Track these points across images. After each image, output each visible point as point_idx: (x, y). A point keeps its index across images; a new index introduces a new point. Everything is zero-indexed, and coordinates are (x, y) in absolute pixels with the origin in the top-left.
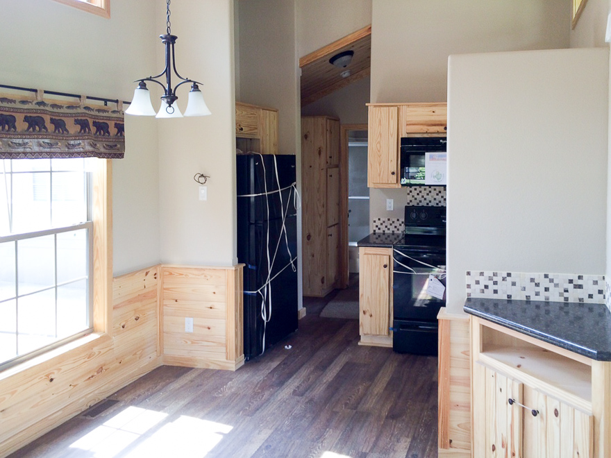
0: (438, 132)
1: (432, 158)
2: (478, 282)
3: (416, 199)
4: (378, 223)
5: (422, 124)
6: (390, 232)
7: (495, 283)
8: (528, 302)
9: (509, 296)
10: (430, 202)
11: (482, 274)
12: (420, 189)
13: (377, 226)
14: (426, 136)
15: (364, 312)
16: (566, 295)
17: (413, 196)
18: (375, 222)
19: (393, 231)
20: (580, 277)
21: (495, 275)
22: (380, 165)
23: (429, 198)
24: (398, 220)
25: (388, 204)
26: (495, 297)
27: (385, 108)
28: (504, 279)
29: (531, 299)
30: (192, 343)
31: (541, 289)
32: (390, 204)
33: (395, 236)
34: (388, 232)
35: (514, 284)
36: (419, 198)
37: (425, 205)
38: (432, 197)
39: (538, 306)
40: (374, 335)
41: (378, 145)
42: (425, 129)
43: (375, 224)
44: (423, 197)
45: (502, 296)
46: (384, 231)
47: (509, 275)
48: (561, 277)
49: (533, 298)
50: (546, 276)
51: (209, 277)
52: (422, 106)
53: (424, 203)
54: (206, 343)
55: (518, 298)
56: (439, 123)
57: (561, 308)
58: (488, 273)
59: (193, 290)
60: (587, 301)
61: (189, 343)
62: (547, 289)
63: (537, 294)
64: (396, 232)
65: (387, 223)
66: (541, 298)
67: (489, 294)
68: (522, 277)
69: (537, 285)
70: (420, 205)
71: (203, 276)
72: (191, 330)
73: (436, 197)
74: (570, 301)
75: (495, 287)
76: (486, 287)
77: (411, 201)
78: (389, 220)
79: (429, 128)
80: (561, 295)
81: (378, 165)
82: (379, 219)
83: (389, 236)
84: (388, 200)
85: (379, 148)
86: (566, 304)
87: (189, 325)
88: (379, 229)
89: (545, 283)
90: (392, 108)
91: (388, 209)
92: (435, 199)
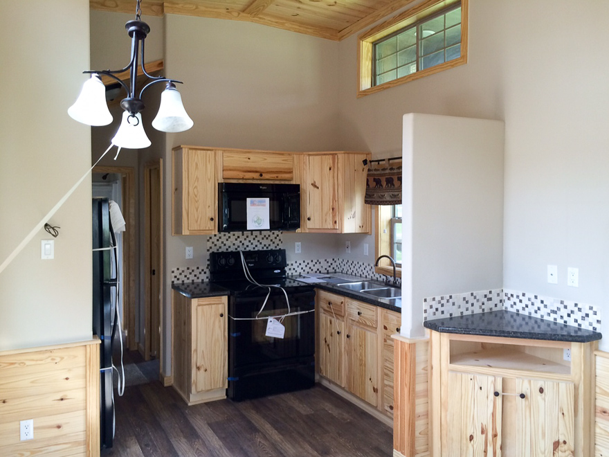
0: (253, 179)
1: (253, 204)
2: (431, 307)
3: (216, 245)
4: (176, 273)
5: (238, 170)
6: (190, 281)
7: (442, 305)
8: (462, 317)
9: (451, 315)
10: (229, 247)
11: (434, 299)
12: (220, 235)
13: (175, 277)
14: (241, 182)
15: (198, 368)
16: (483, 307)
17: (213, 243)
18: (173, 272)
19: (193, 281)
20: (490, 292)
21: (442, 298)
22: (197, 211)
23: (228, 243)
24: (198, 268)
25: (187, 253)
26: (443, 316)
27: (202, 151)
28: (448, 301)
29: (464, 314)
30: (33, 453)
31: (469, 305)
32: (189, 252)
33: (195, 285)
34: (188, 281)
35: (454, 304)
36: (219, 244)
37: (225, 251)
38: (231, 242)
39: (467, 318)
40: (208, 391)
41: (195, 190)
42: (241, 175)
43: (173, 275)
44: (222, 242)
45: (447, 315)
46: (183, 281)
47: (451, 297)
48: (480, 294)
49: (466, 313)
50: (472, 294)
51: (58, 360)
52: (237, 152)
53: (224, 249)
54: (53, 448)
55: (456, 315)
56: (255, 170)
57: (481, 318)
58: (438, 298)
59: (32, 382)
60: (495, 309)
61: (28, 454)
62: (472, 305)
63: (467, 309)
64: (196, 280)
65: (187, 272)
66: (469, 313)
67: (439, 316)
68: (458, 297)
69: (467, 302)
70: (220, 251)
71: (49, 360)
72: (31, 436)
73: (235, 242)
74: (486, 311)
75: (442, 309)
76: (437, 309)
77: (211, 248)
78: (188, 269)
79: (245, 174)
80: (480, 307)
81: (195, 210)
82: (178, 269)
83: (188, 286)
84: (187, 248)
85: (196, 193)
86: (483, 314)
87: (28, 430)
88: (178, 279)
89: (471, 300)
90: (209, 152)
91: (187, 257)
92: (234, 244)
